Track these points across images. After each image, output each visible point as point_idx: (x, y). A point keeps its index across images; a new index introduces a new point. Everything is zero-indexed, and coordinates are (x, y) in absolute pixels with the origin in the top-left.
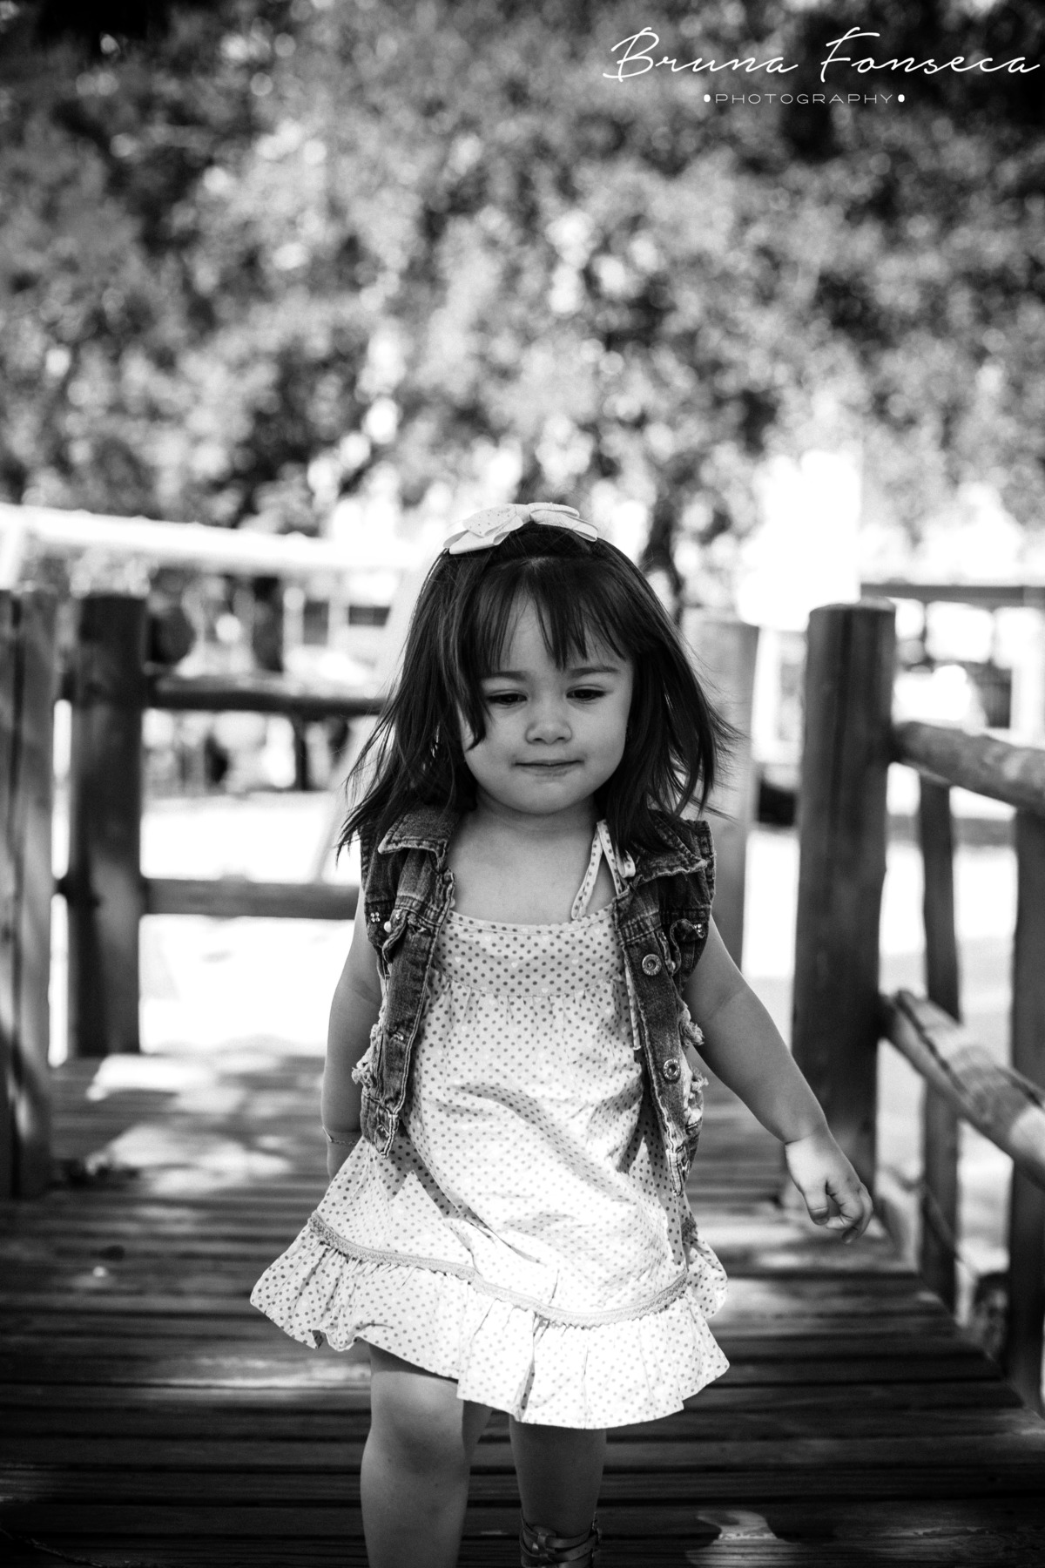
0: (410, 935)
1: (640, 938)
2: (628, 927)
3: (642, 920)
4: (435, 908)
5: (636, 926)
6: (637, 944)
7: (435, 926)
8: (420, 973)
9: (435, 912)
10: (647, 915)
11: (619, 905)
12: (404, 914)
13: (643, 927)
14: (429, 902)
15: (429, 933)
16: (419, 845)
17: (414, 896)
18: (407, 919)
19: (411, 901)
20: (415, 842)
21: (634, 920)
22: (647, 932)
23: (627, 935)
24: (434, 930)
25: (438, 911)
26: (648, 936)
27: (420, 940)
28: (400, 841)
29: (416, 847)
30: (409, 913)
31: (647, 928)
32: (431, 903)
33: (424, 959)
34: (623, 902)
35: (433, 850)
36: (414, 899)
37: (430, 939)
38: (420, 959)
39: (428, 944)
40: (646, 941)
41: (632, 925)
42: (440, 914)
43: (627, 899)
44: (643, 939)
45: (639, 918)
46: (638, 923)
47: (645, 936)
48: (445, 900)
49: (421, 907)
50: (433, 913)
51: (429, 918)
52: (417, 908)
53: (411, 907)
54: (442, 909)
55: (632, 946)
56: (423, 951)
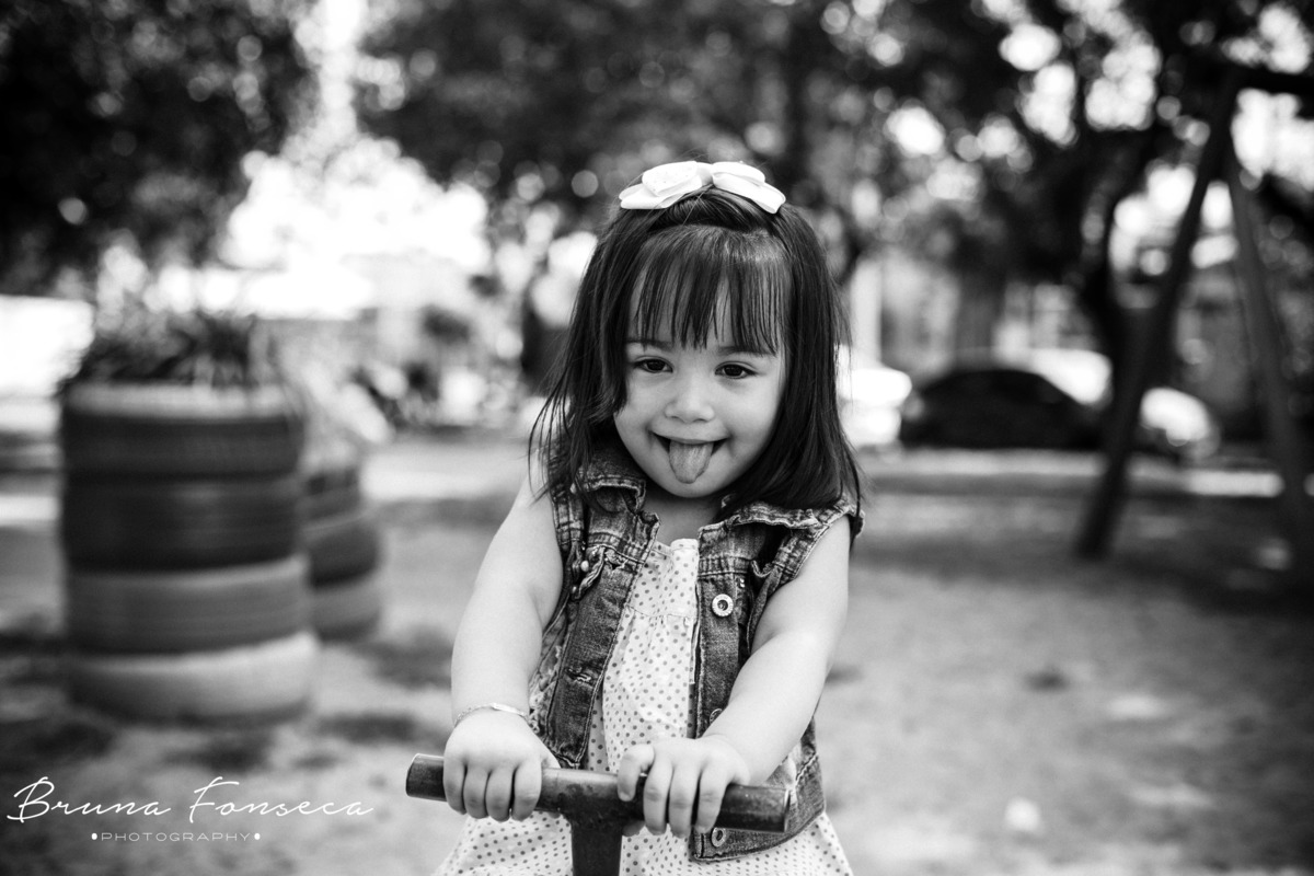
0: (609, 571)
1: (717, 575)
2: (708, 560)
3: (725, 558)
4: (638, 545)
5: (716, 562)
6: (712, 580)
7: (638, 563)
8: (618, 610)
9: (639, 549)
10: (732, 554)
11: (705, 535)
12: (602, 551)
13: (723, 565)
14: (628, 538)
15: (630, 569)
16: (620, 483)
17: (610, 531)
18: (605, 556)
19: (607, 537)
20: (615, 480)
21: (716, 556)
22: (726, 571)
23: (704, 569)
24: (637, 567)
25: (642, 548)
26: (727, 575)
27: (621, 576)
28: (597, 480)
29: (617, 485)
30: (607, 549)
31: (727, 567)
32: (630, 540)
33: (624, 596)
34: (710, 534)
35: (635, 487)
36: (611, 535)
37: (631, 575)
38: (618, 595)
39: (629, 581)
40: (723, 581)
41: (713, 560)
42: (643, 551)
43: (715, 533)
44: (720, 577)
45: (721, 555)
46: (719, 559)
47: (723, 574)
48: (649, 538)
49: (620, 544)
50: (635, 550)
51: (630, 555)
52: (616, 544)
53: (608, 543)
54: (646, 547)
55: (707, 581)
56: (623, 587)
